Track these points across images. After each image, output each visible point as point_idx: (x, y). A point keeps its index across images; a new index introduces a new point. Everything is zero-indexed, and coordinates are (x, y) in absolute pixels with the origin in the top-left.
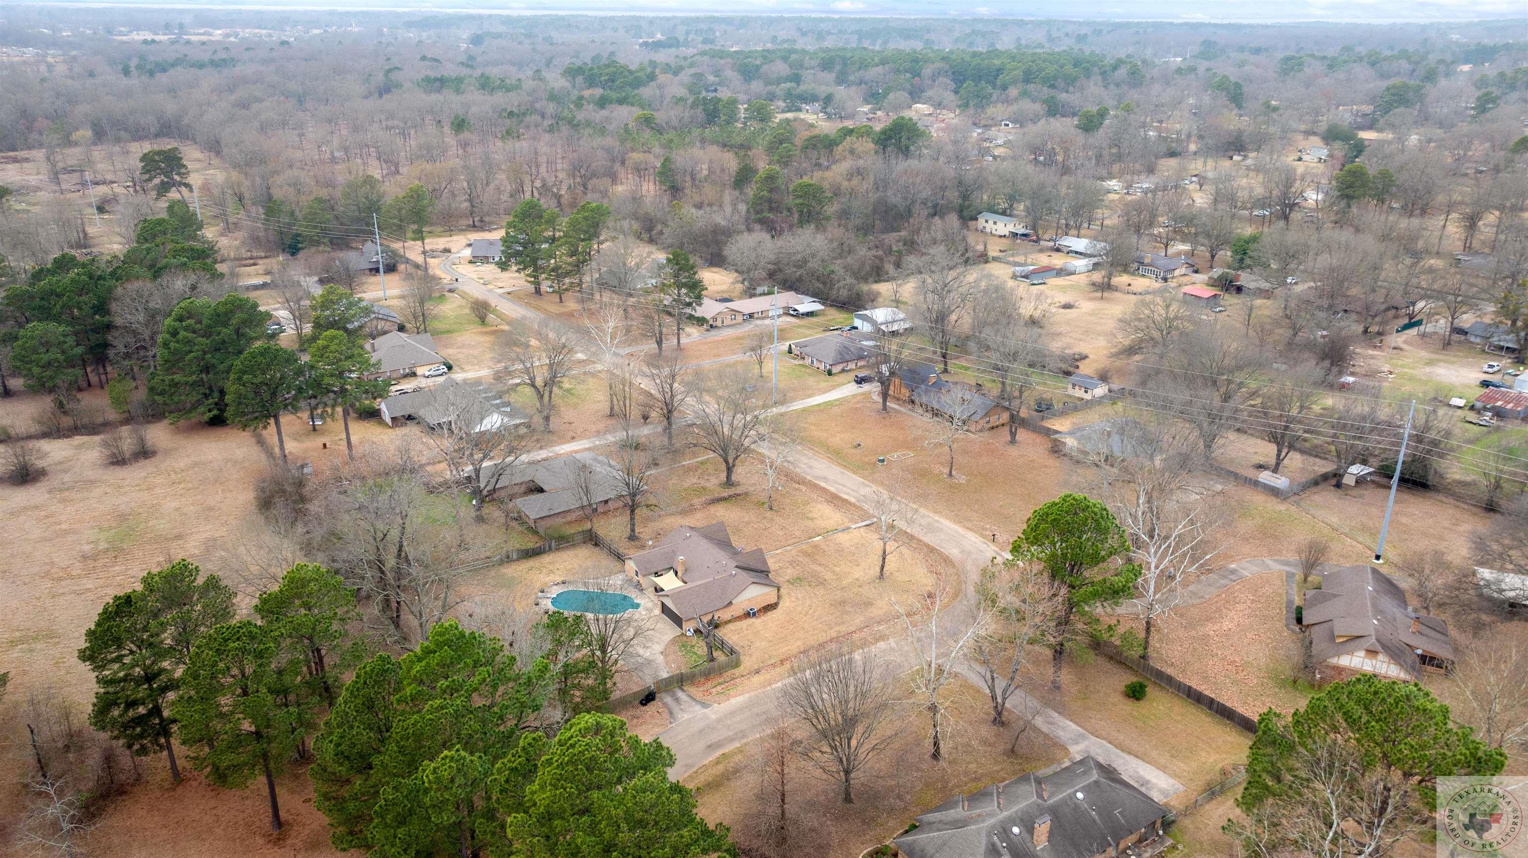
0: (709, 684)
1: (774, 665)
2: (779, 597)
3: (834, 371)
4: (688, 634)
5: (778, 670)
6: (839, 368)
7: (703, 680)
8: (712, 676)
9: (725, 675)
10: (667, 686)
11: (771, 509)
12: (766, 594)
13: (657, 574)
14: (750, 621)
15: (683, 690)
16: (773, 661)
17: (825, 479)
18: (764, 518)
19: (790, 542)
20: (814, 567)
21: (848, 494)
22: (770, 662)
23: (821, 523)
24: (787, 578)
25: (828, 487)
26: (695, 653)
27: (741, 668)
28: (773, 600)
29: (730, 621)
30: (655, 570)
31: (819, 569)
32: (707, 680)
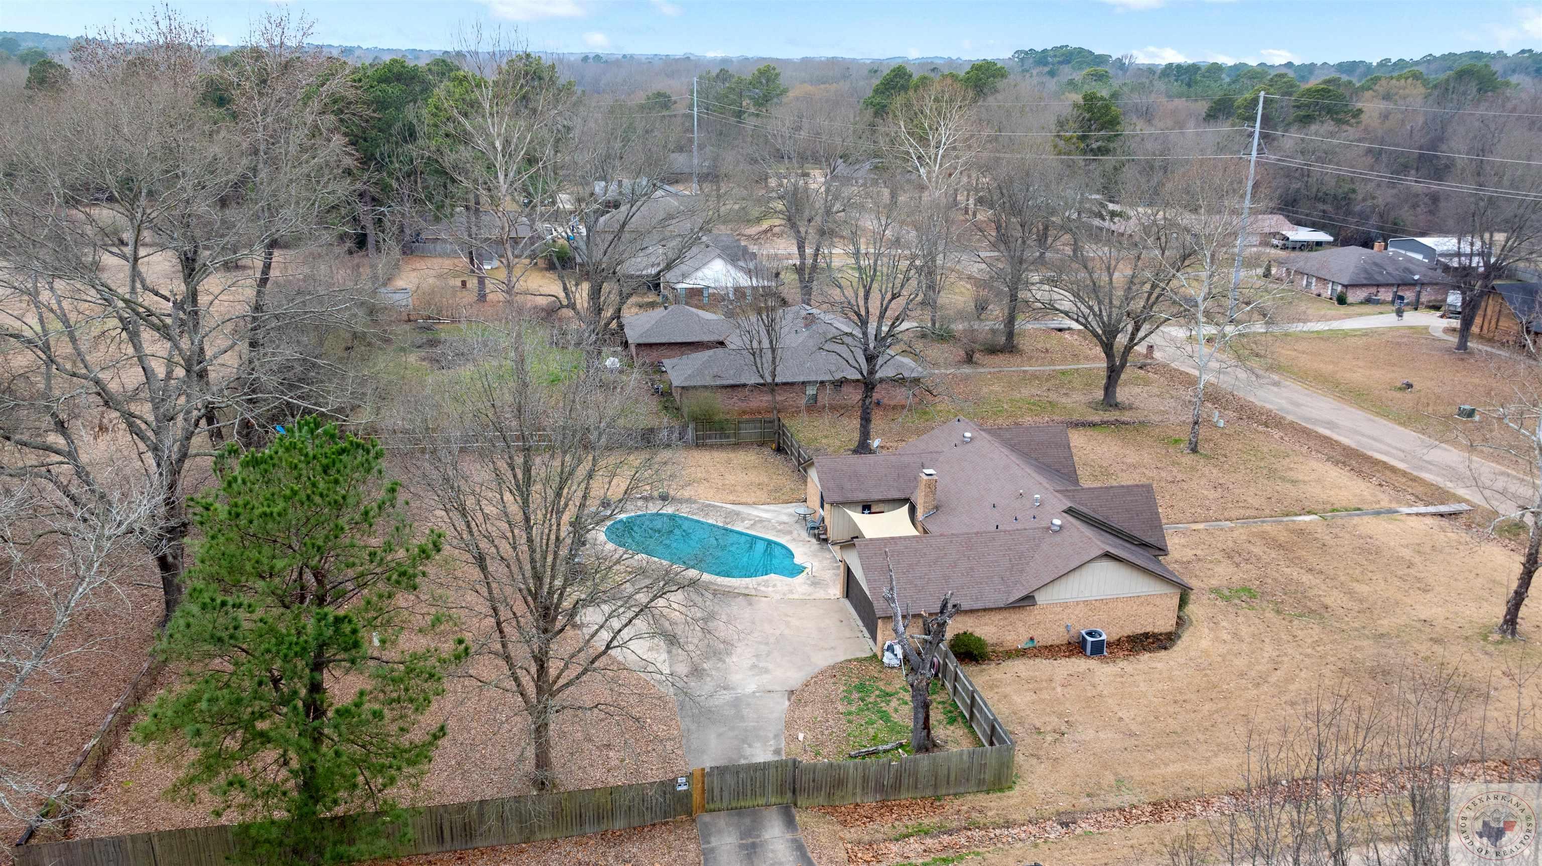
0: (884, 826)
1: (1126, 814)
2: (1181, 622)
3: (1350, 298)
4: (888, 658)
5: (1139, 833)
6: (1362, 294)
7: (870, 802)
8: (905, 797)
9: (951, 805)
10: (739, 793)
11: (1194, 450)
12: (1146, 600)
13: (867, 507)
14: (1080, 664)
15: (790, 822)
16: (1127, 799)
17: (1331, 425)
18: (1174, 463)
19: (1234, 513)
20: (1294, 573)
21: (1386, 453)
22: (1114, 801)
23: (1315, 492)
24: (1214, 582)
25: (1335, 437)
26: (885, 717)
27: (1013, 796)
28: (1164, 623)
29: (1022, 653)
30: (862, 496)
31: (1306, 578)
32: (884, 807)
